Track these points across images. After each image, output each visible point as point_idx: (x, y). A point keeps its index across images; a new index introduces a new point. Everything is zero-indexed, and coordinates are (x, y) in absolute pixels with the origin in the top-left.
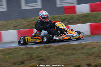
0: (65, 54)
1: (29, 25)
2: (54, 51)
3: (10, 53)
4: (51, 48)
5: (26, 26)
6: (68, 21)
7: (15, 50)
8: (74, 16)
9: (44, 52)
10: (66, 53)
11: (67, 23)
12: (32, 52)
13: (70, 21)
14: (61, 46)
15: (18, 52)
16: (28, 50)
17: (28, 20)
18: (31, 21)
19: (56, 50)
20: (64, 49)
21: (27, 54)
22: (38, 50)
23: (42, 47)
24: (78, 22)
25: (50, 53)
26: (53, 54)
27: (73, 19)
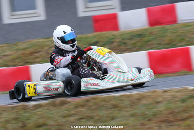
0: (97, 118)
1: (19, 57)
2: (72, 113)
4: (66, 105)
5: (13, 60)
8: (114, 35)
9: (51, 116)
10: (97, 116)
12: (26, 115)
14: (88, 101)
16: (17, 111)
17: (16, 48)
18: (24, 49)
19: (76, 110)
20: (93, 107)
22: (37, 110)
23: (48, 104)
24: (123, 47)
25: (64, 117)
27: (113, 42)
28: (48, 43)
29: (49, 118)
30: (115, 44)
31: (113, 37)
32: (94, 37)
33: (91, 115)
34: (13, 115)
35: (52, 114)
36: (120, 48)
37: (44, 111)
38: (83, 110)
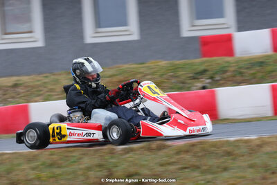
0: (205, 168)
2: (173, 160)
3: (51, 165)
4: (165, 150)
6: (212, 78)
7: (67, 156)
8: (227, 62)
9: (145, 163)
10: (205, 165)
11: (209, 83)
12: (113, 160)
13: (218, 78)
14: (193, 145)
15: (75, 162)
16: (101, 156)
18: (111, 76)
19: (178, 157)
20: (200, 154)
21: (100, 166)
22: (128, 155)
23: (142, 148)
24: (239, 78)
25: (162, 165)
26: (171, 168)
27: (226, 72)
28: (142, 70)
29: (142, 166)
30: (229, 74)
31: (227, 65)
32: (202, 63)
33: (197, 163)
34: (96, 161)
35: (146, 161)
36: (235, 78)
37: (136, 157)
38: (187, 157)
